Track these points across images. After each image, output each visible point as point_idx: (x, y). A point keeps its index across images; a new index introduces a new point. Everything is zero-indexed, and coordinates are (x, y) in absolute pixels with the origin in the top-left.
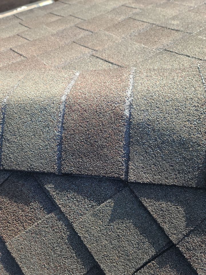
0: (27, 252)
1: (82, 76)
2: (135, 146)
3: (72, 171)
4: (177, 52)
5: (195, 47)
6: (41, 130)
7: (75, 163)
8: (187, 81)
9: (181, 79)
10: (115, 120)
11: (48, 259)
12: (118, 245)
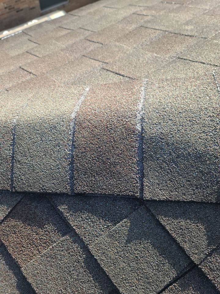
0: (43, 277)
1: (92, 91)
2: (149, 162)
3: (85, 190)
4: (191, 60)
5: (210, 52)
6: (52, 149)
7: (87, 182)
8: (201, 90)
9: (195, 88)
10: (126, 136)
11: (65, 283)
12: (137, 267)
